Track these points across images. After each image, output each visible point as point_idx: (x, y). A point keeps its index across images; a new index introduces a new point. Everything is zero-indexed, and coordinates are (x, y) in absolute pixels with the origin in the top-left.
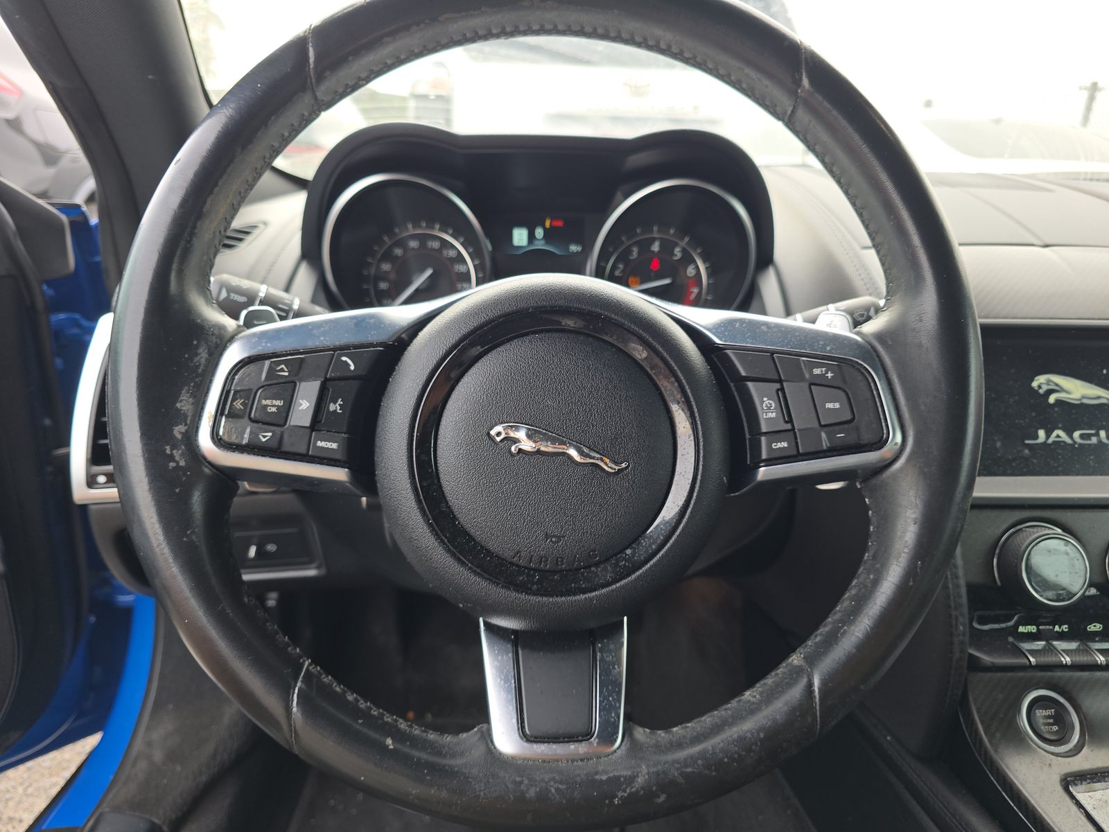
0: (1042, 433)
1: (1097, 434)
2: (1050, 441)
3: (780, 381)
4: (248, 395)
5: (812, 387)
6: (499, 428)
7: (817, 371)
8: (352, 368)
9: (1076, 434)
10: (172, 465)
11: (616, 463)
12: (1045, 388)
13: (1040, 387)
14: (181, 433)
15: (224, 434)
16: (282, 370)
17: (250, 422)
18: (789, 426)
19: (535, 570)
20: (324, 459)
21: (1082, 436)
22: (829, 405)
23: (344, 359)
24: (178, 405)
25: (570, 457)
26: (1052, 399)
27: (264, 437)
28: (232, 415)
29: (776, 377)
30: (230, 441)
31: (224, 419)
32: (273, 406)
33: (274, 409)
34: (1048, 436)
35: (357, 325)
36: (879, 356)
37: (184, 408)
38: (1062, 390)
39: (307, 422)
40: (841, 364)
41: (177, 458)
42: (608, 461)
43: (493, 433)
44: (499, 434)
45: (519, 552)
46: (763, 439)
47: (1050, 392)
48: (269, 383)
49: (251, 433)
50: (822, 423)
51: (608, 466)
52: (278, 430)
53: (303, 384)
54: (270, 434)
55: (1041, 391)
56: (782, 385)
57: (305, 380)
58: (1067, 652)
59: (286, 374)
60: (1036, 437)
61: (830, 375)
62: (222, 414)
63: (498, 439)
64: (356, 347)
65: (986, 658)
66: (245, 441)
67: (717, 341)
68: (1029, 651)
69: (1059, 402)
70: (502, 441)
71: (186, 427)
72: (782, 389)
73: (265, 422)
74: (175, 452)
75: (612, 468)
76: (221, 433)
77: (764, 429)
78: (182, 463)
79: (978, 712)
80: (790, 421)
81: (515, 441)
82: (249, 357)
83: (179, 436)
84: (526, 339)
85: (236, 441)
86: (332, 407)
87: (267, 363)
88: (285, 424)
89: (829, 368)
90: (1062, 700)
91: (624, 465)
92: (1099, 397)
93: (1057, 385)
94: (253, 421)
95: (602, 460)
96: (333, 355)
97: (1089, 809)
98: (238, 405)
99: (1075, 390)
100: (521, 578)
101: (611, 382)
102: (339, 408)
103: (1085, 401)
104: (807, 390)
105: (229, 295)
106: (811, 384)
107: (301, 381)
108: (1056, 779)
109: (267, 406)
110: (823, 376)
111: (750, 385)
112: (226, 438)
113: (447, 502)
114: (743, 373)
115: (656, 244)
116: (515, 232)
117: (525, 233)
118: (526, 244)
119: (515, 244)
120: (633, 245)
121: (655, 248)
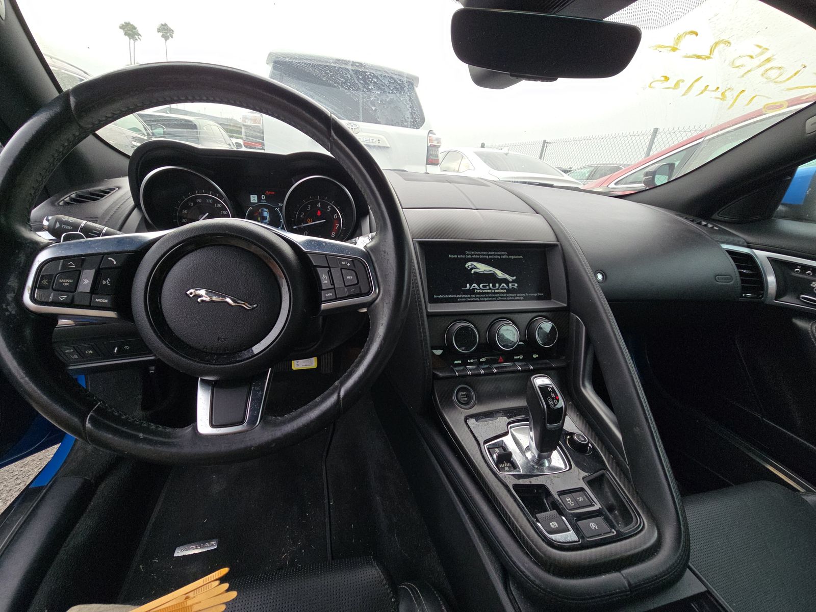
0: (468, 285)
1: (489, 285)
2: (471, 288)
3: (329, 267)
4: (50, 277)
5: (342, 270)
6: (192, 291)
7: (343, 263)
8: (115, 263)
9: (481, 285)
10: (7, 313)
11: (251, 305)
12: (470, 267)
13: (468, 267)
14: (12, 297)
15: (37, 297)
16: (71, 265)
17: (52, 291)
18: (333, 287)
19: (215, 354)
20: (101, 307)
21: (483, 286)
22: (349, 277)
23: (109, 258)
24: (9, 283)
25: (228, 303)
26: (473, 272)
27: (62, 298)
28: (41, 287)
29: (327, 266)
30: (41, 301)
31: (37, 290)
32: (66, 282)
33: (67, 284)
34: (470, 286)
35: (118, 242)
36: (370, 257)
37: (13, 285)
38: (477, 268)
39: (88, 290)
40: (353, 260)
41: (10, 310)
42: (247, 304)
43: (188, 293)
44: (191, 293)
45: (205, 346)
46: (323, 292)
47: (472, 269)
48: (62, 271)
49: (54, 296)
50: (346, 285)
51: (247, 307)
52: (71, 294)
53: (85, 271)
54: (66, 296)
55: (469, 269)
56: (330, 269)
57: (85, 269)
58: (471, 370)
59: (74, 266)
60: (466, 287)
61: (349, 264)
62: (36, 288)
63: (191, 296)
64: (117, 253)
65: (441, 375)
66: (50, 300)
67: (304, 250)
68: (456, 370)
69: (475, 273)
70: (193, 296)
71: (14, 294)
72: (330, 271)
73: (61, 290)
74: (8, 307)
75: (248, 307)
76: (35, 297)
77: (323, 288)
78: (13, 312)
79: (438, 394)
80: (333, 284)
81: (200, 296)
82: (51, 258)
83: (10, 299)
84: (205, 249)
85: (45, 301)
86: (104, 282)
87: (62, 261)
88: (75, 291)
89: (348, 262)
90: (469, 388)
91: (255, 306)
92: (490, 271)
93: (475, 266)
94: (55, 290)
95: (244, 304)
96: (103, 257)
97: (472, 428)
98: (45, 282)
99: (482, 268)
100: (207, 358)
101: (247, 268)
102: (108, 283)
103: (485, 272)
104: (340, 271)
105: (61, 226)
106: (341, 269)
107: (83, 270)
108: (463, 418)
109: (63, 283)
110: (346, 265)
111: (318, 269)
112: (38, 299)
113: (168, 325)
114: (314, 264)
115: (320, 203)
116: (251, 196)
117: (256, 196)
118: (256, 201)
119: (252, 201)
120: (308, 204)
121: (319, 205)
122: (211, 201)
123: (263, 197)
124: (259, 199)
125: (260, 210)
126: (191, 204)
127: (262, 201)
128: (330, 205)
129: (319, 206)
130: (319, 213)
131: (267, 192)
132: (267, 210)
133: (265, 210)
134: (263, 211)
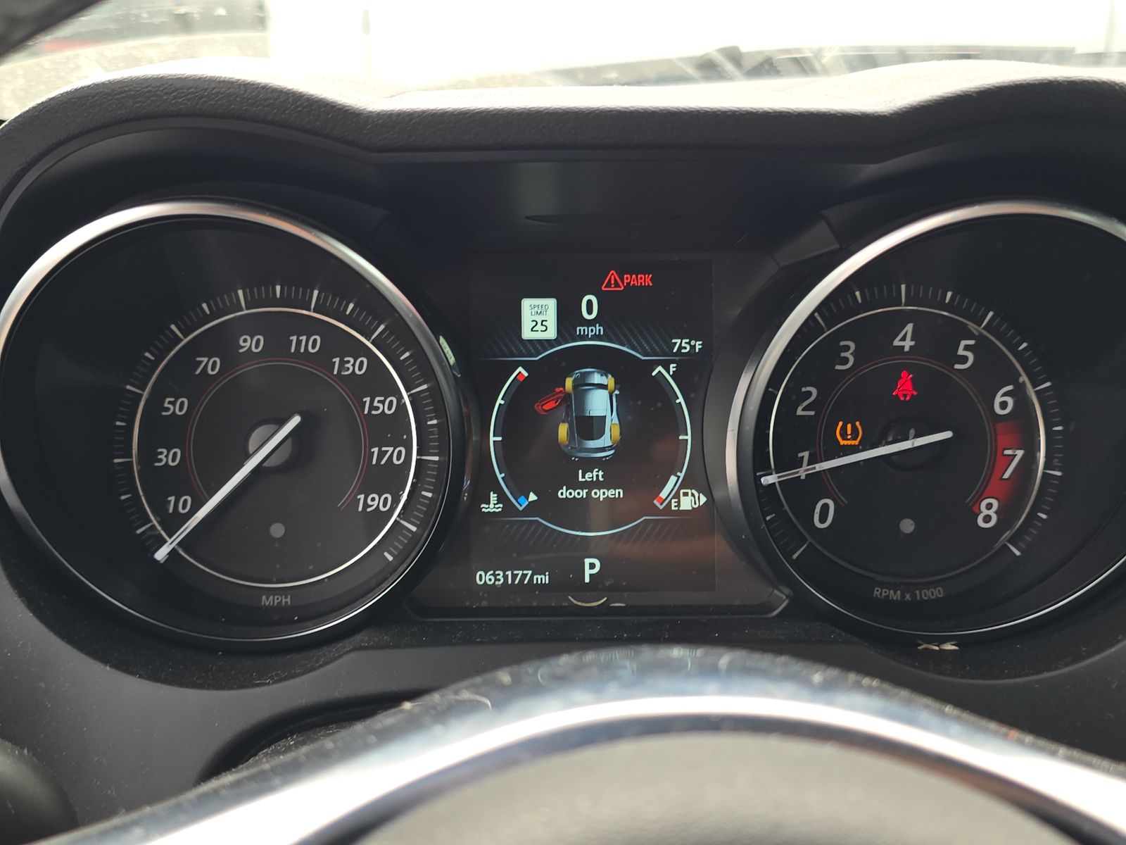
115: (909, 327)
116: (527, 304)
117: (551, 304)
118: (551, 334)
119: (527, 334)
120: (842, 334)
121: (905, 340)
122: (313, 344)
123: (590, 306)
124: (568, 318)
125: (569, 383)
126: (210, 365)
127: (580, 329)
128: (970, 336)
129: (908, 344)
130: (904, 389)
131: (613, 275)
132: (609, 381)
133: (597, 378)
134: (583, 386)
